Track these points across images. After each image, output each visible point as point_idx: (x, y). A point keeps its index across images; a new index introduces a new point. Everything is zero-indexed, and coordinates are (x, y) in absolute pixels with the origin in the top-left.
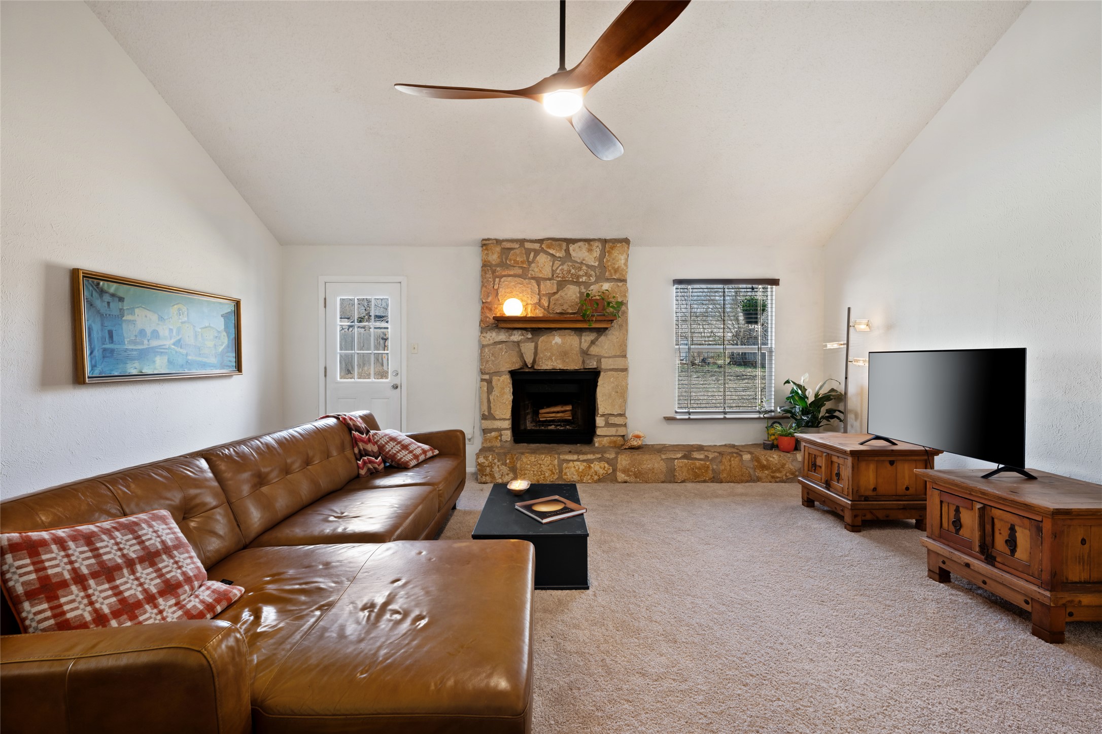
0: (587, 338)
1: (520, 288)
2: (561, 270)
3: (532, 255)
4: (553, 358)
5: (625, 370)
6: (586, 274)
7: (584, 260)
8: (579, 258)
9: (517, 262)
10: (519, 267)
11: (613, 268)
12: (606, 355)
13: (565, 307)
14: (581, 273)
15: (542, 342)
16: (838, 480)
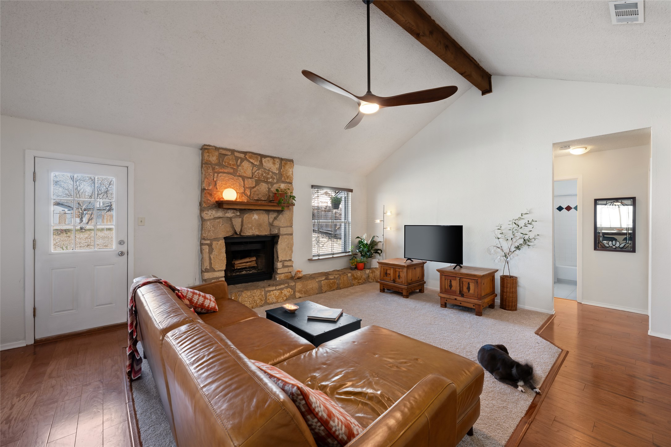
0: (273, 215)
1: (232, 181)
2: (257, 173)
3: (239, 161)
4: (253, 228)
5: (292, 234)
6: (272, 177)
7: (270, 169)
8: (268, 167)
9: (230, 165)
10: (231, 168)
11: (286, 175)
12: (282, 226)
13: (260, 196)
14: (269, 176)
15: (246, 218)
16: (399, 278)
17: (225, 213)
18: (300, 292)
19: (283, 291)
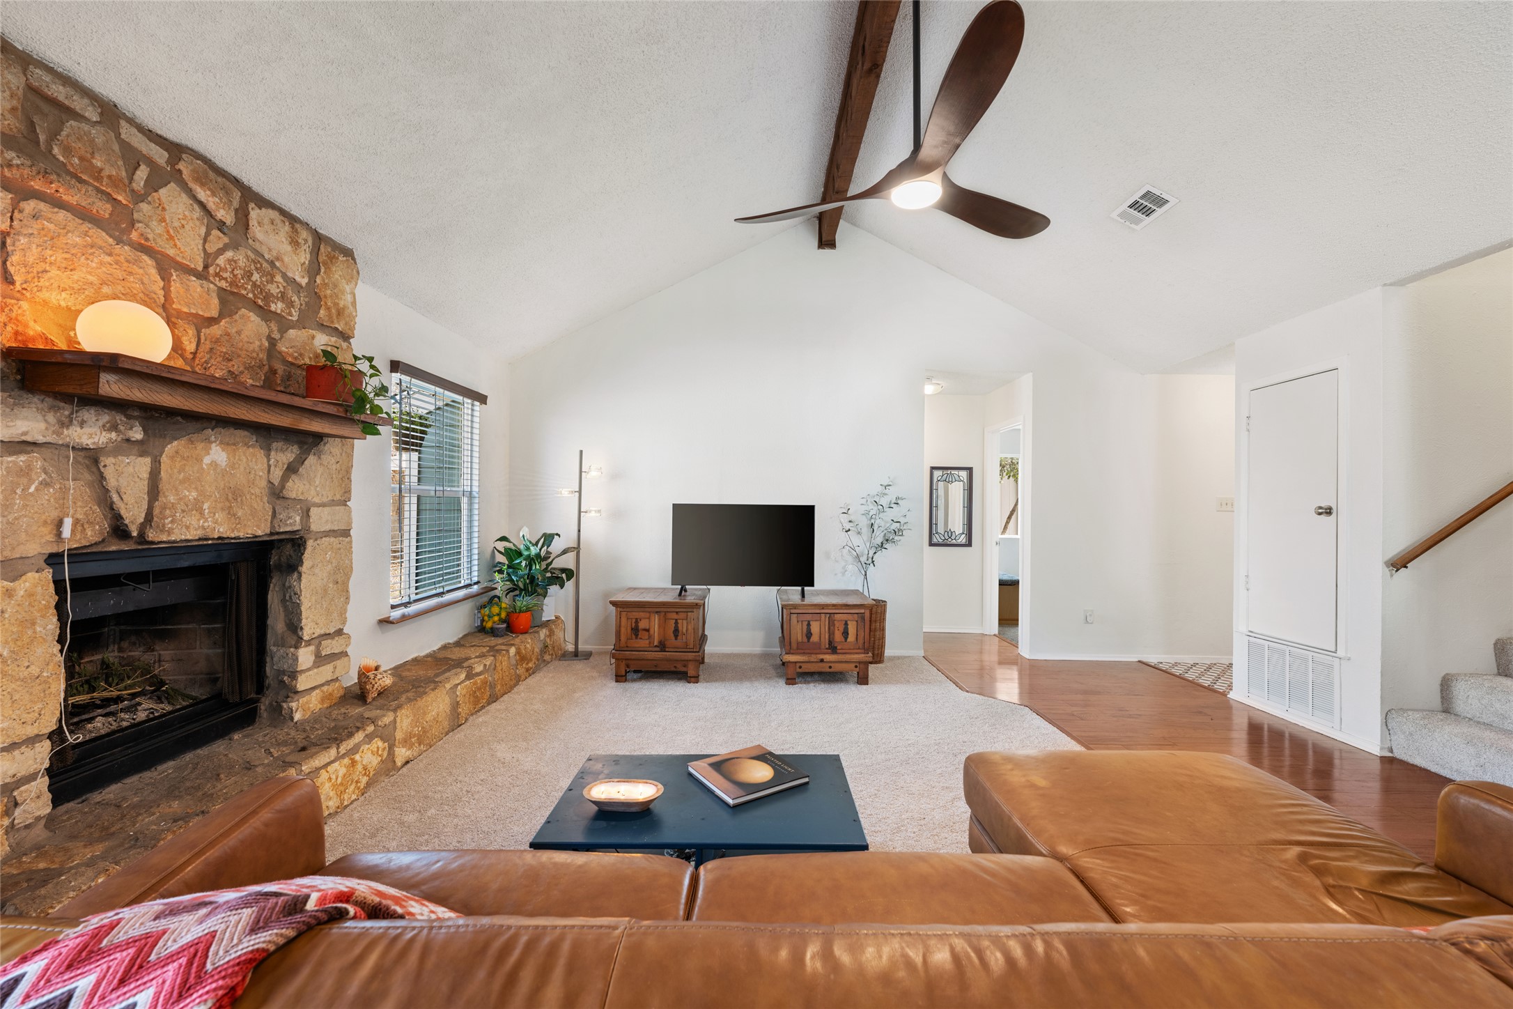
0: (284, 455)
1: (101, 263)
2: (230, 261)
3: (142, 173)
4: (206, 506)
5: (346, 533)
6: (283, 297)
7: (278, 259)
8: (270, 250)
9: (97, 174)
10: (98, 190)
11: (336, 304)
12: (317, 500)
13: (236, 366)
14: (273, 289)
15: (172, 458)
16: (676, 637)
17: (65, 424)
18: (406, 742)
19: (357, 757)
